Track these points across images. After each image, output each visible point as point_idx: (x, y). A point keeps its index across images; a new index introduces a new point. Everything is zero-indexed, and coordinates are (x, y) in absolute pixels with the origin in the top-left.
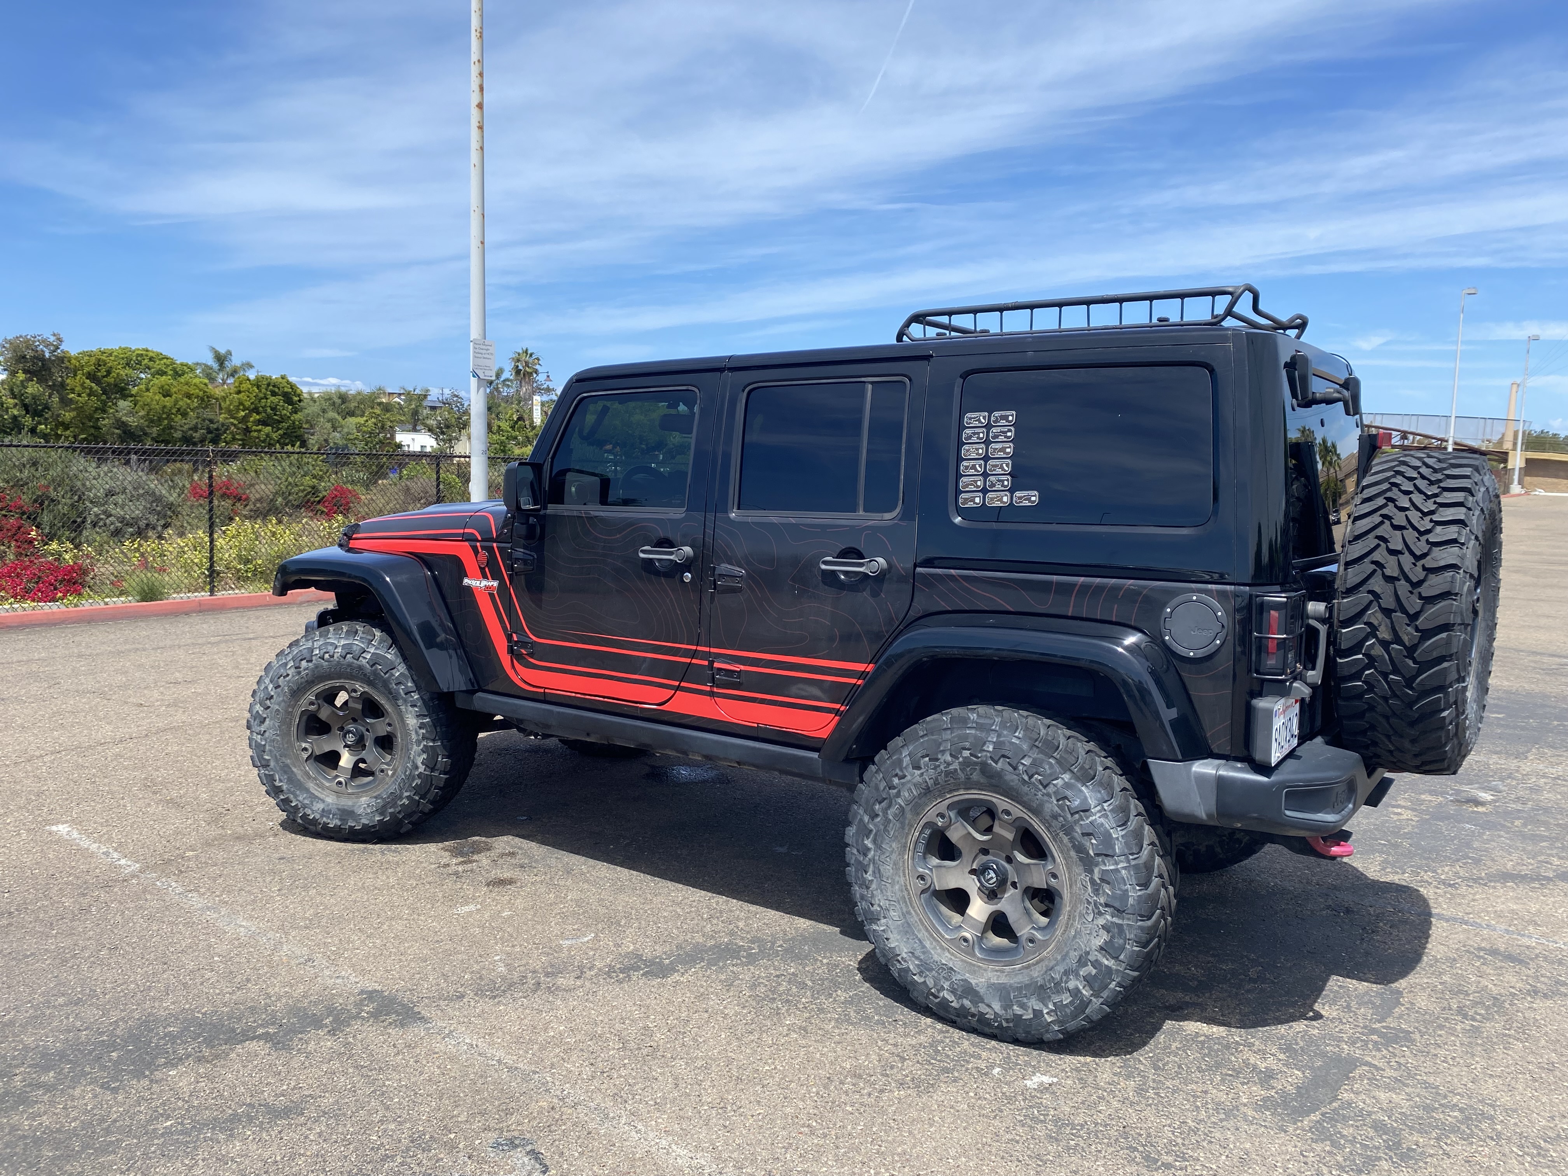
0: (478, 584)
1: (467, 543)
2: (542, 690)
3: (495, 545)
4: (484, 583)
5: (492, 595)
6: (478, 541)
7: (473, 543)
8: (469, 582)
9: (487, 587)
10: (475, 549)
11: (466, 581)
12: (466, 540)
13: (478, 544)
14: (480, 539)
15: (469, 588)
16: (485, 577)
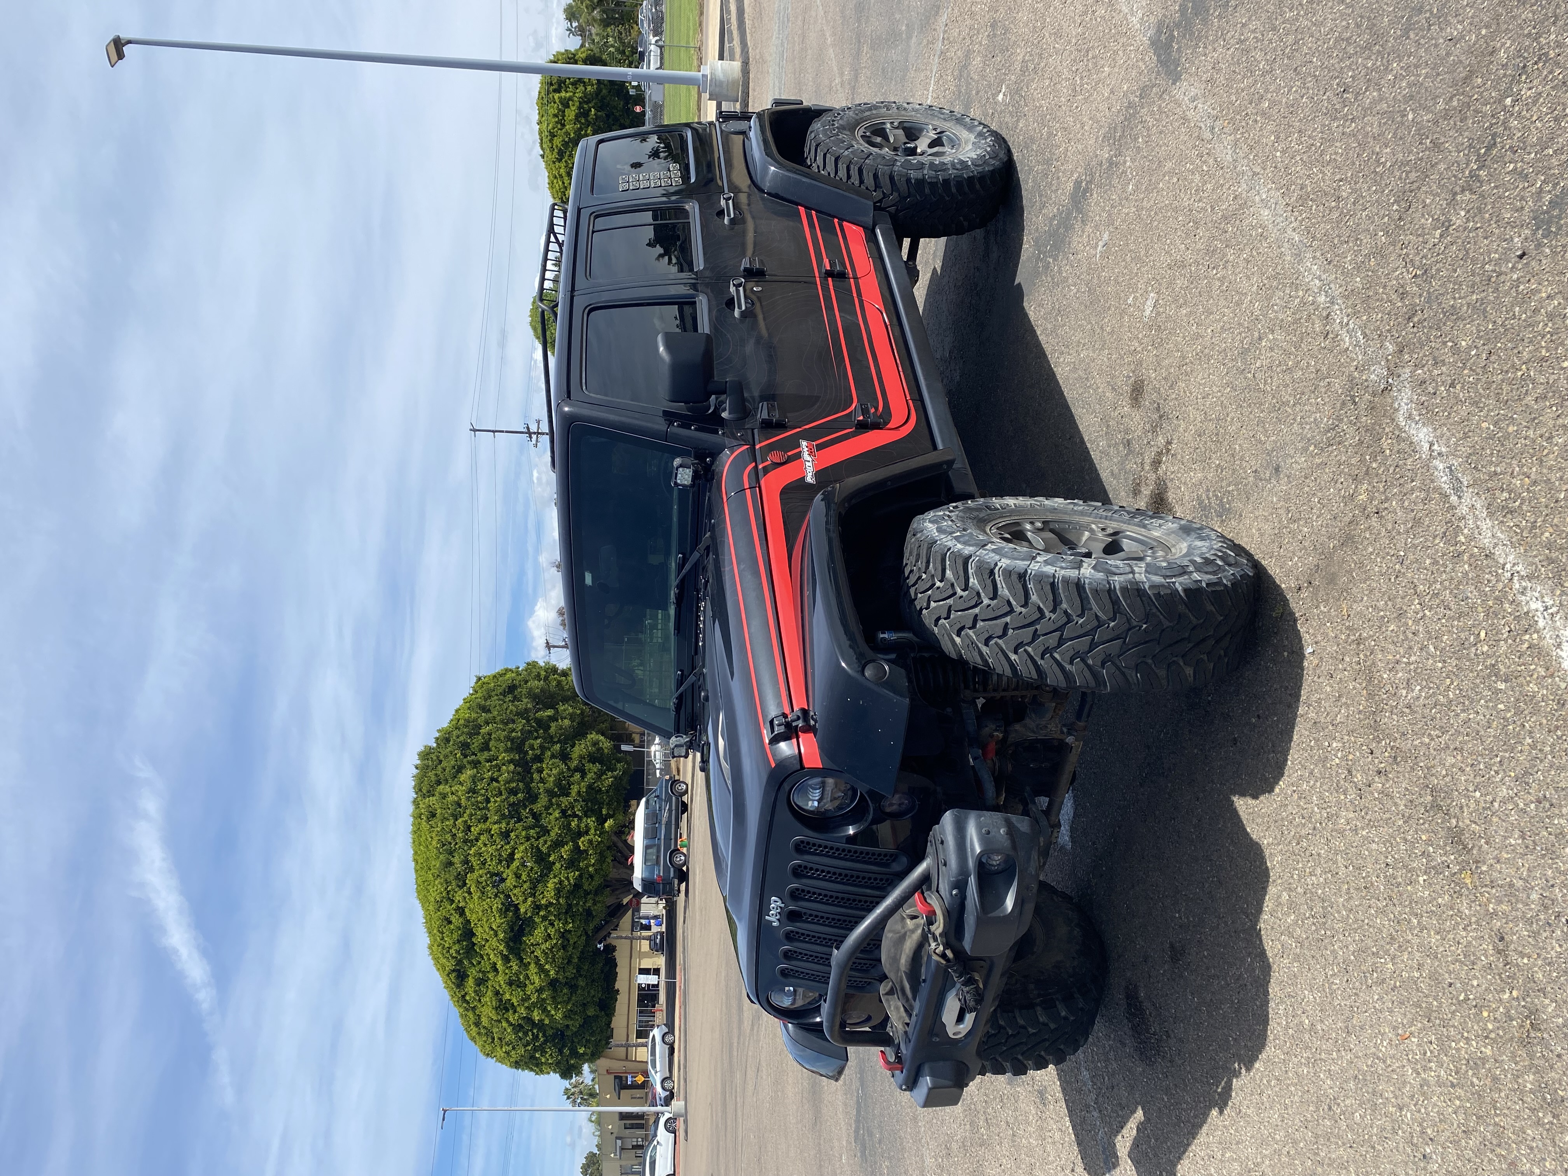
0: (810, 464)
1: (762, 482)
2: (910, 402)
3: (757, 447)
4: (806, 456)
5: (820, 447)
6: (756, 467)
7: (761, 474)
8: (810, 475)
9: (811, 453)
10: (766, 470)
11: (810, 479)
12: (758, 481)
13: (760, 467)
14: (754, 464)
15: (818, 474)
16: (799, 456)
